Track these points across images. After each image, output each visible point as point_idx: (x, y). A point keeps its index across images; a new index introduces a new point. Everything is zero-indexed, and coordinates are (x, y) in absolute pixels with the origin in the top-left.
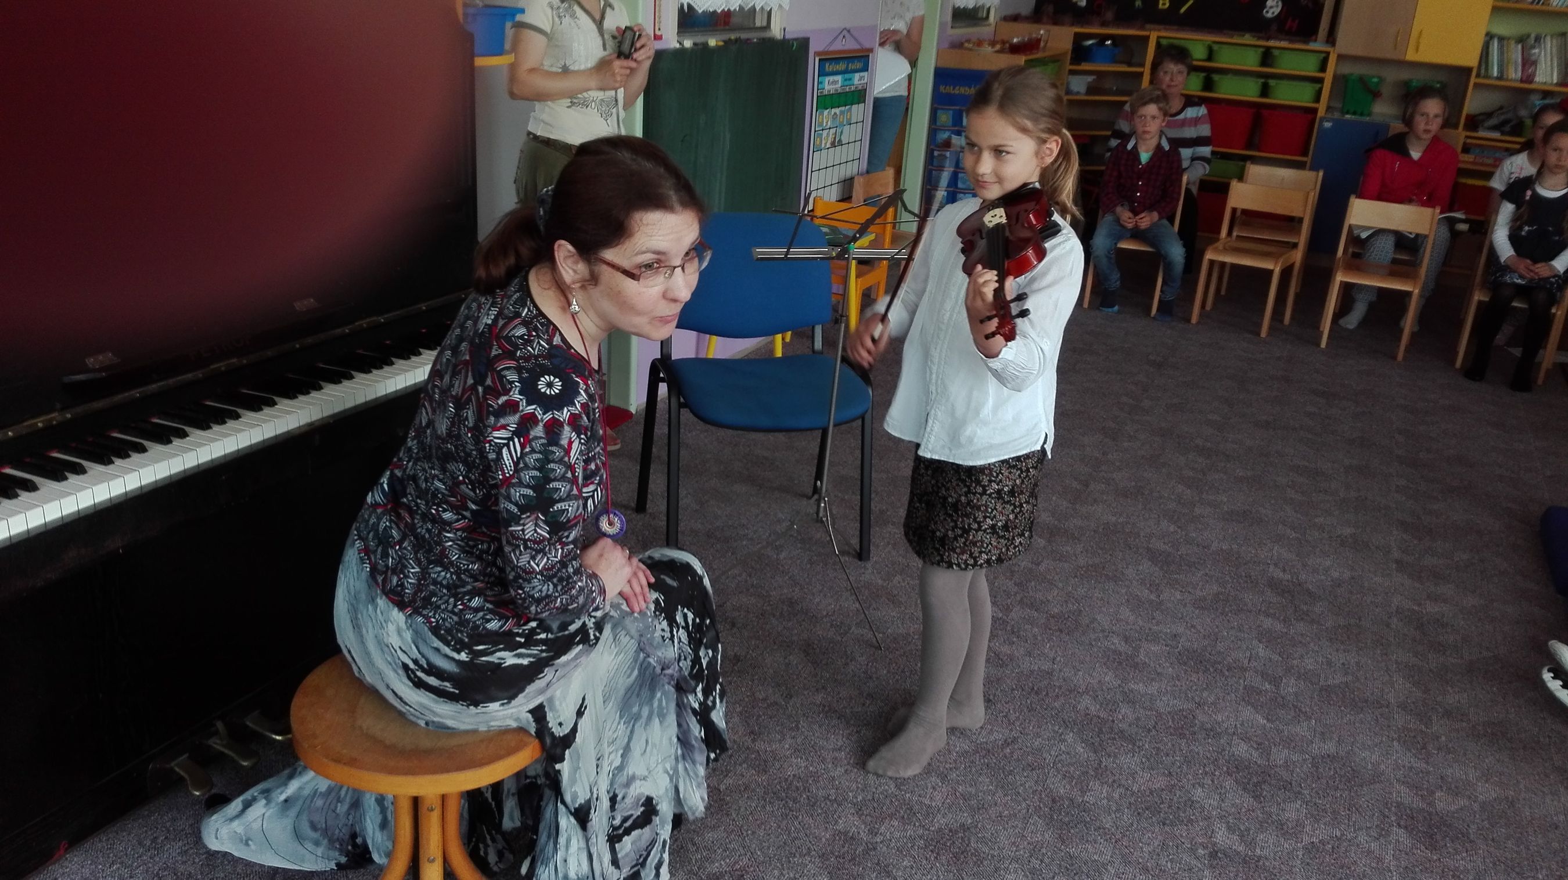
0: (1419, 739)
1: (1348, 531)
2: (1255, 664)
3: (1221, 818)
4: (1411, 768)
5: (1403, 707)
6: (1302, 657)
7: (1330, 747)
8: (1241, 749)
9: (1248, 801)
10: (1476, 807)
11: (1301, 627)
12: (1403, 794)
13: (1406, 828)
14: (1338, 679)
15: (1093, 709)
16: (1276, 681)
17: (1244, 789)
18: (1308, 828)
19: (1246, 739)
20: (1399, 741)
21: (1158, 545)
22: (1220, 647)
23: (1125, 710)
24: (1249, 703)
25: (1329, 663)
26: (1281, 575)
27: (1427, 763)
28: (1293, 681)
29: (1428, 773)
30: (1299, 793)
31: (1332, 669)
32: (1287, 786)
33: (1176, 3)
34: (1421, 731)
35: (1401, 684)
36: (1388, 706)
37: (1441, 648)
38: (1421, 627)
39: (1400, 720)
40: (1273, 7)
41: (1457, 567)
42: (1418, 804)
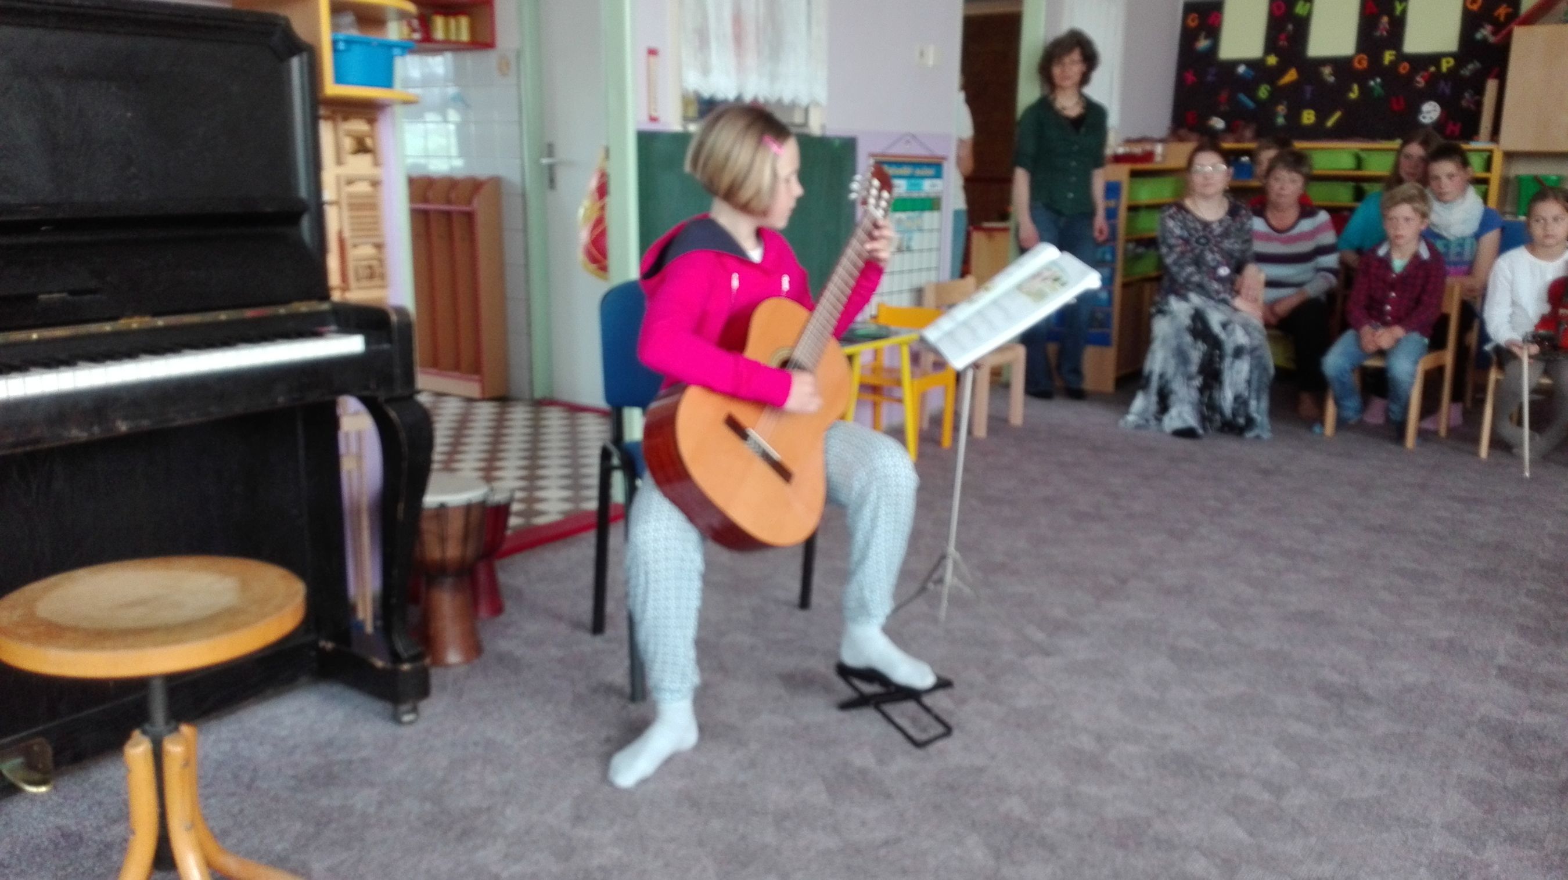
0: (1460, 868)
5: (1449, 827)
6: (1326, 766)
7: (1325, 870)
8: (1198, 866)
11: (1340, 733)
14: (1370, 792)
15: (1018, 811)
16: (1279, 791)
21: (1188, 642)
22: (1221, 751)
24: (1232, 814)
25: (1363, 774)
26: (1335, 677)
28: (1303, 793)
33: (1322, 117)
34: (1466, 858)
35: (1456, 802)
36: (1427, 826)
37: (1529, 763)
38: (1508, 739)
39: (1439, 842)
40: (1430, 112)
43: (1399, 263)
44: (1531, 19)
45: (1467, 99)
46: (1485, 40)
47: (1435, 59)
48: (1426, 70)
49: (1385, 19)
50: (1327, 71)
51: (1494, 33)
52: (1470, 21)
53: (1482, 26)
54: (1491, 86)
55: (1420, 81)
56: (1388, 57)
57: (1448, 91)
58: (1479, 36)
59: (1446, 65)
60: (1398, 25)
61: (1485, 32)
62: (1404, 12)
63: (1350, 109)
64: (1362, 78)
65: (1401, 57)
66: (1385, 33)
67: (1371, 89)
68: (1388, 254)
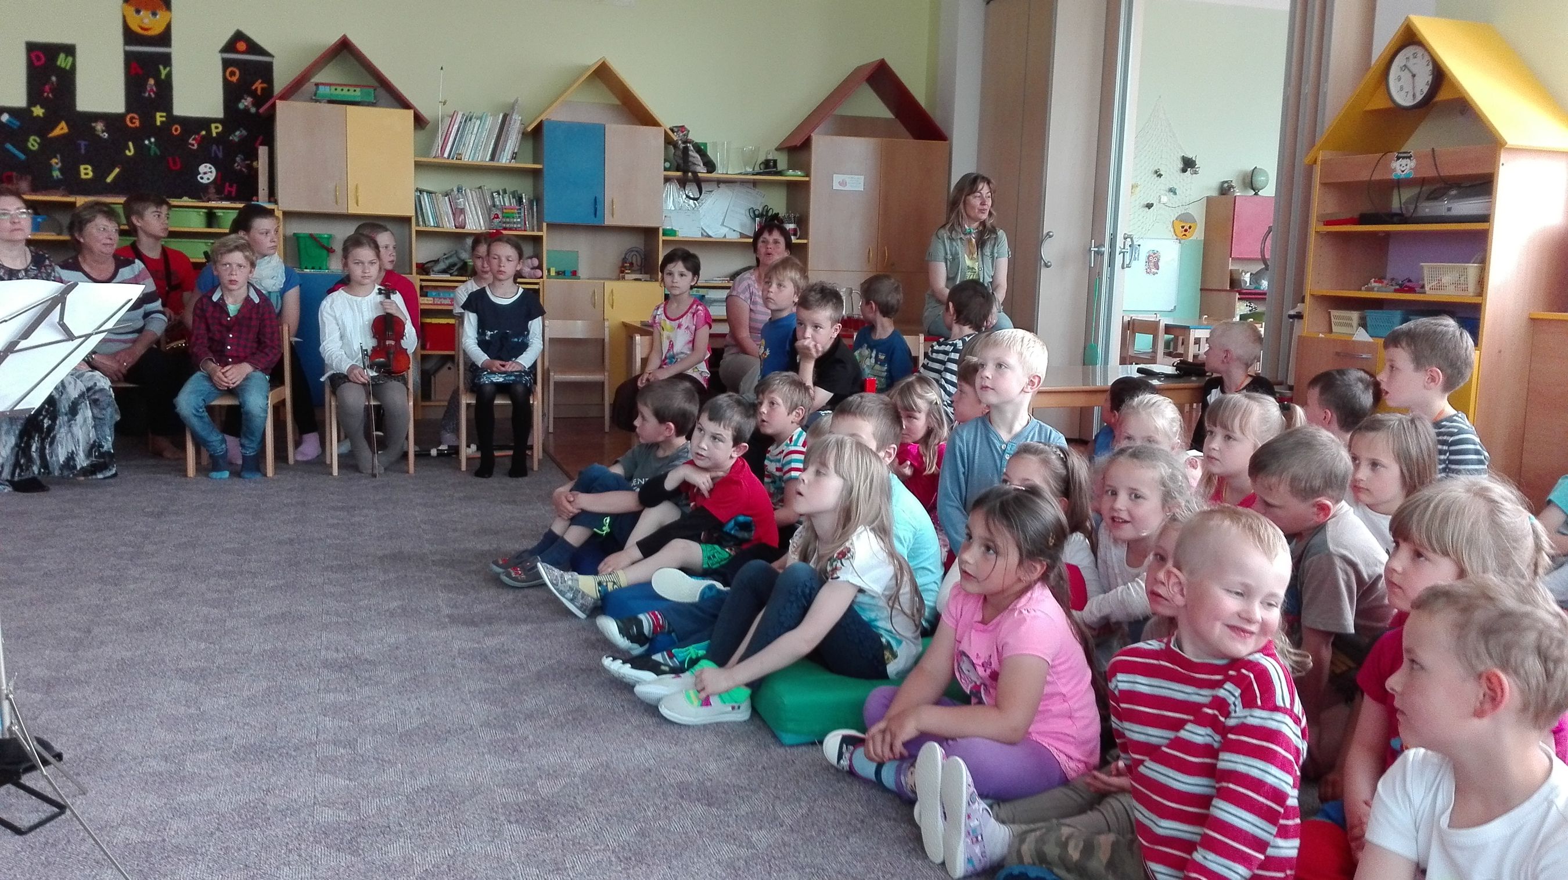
0: (510, 745)
1: (395, 604)
2: (323, 736)
4: (508, 771)
5: (486, 724)
6: (373, 715)
7: (423, 781)
8: (327, 815)
9: (345, 859)
10: (577, 780)
11: (366, 691)
12: (506, 795)
13: (517, 821)
14: (416, 722)
17: (338, 850)
18: (417, 859)
19: (330, 804)
20: (490, 753)
21: (189, 664)
22: (280, 733)
23: (176, 825)
24: (324, 772)
25: (404, 712)
26: (335, 655)
27: (522, 762)
29: (525, 769)
30: (400, 831)
31: (408, 716)
32: (385, 830)
33: (101, 173)
34: (509, 738)
35: (480, 710)
36: (471, 729)
37: (508, 669)
38: (484, 658)
39: (486, 736)
40: (207, 173)
41: (505, 606)
42: (522, 797)
43: (233, 308)
44: (285, 96)
45: (239, 163)
46: (246, 110)
47: (204, 123)
48: (198, 134)
49: (152, 81)
50: (99, 126)
51: (254, 104)
52: (232, 93)
53: (243, 98)
54: (263, 151)
55: (193, 143)
56: (160, 118)
57: (220, 155)
58: (241, 106)
59: (216, 129)
60: (165, 88)
61: (246, 103)
62: (169, 75)
63: (128, 164)
64: (137, 136)
65: (172, 119)
66: (153, 95)
67: (148, 148)
68: (222, 298)
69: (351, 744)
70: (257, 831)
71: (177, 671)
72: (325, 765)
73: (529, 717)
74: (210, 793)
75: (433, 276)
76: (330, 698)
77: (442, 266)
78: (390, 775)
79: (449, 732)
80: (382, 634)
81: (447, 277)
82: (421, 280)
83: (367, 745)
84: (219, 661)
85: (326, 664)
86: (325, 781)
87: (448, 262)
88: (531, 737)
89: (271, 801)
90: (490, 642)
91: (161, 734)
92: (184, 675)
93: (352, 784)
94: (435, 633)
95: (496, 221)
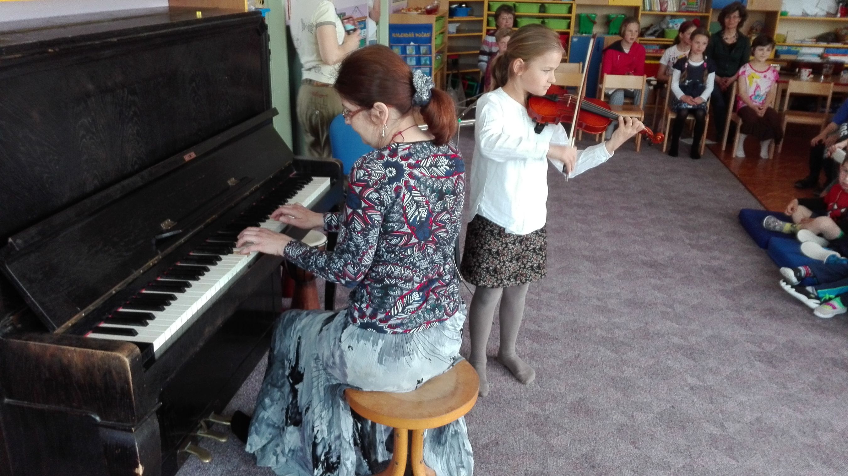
0: (743, 322)
1: (661, 234)
3: (685, 372)
4: (747, 335)
5: (729, 309)
6: (676, 294)
7: (710, 332)
9: (692, 363)
10: (781, 346)
12: (749, 347)
13: (759, 361)
14: (696, 301)
15: (604, 334)
17: (687, 357)
18: (722, 369)
19: (675, 335)
21: (587, 253)
23: (617, 332)
24: (667, 319)
26: (645, 258)
27: (752, 331)
28: (679, 306)
29: (755, 336)
30: (709, 354)
32: (703, 352)
34: (742, 318)
35: (723, 300)
37: (729, 280)
38: (715, 272)
39: (730, 314)
41: (715, 243)
42: (758, 350)
69: (671, 307)
70: (650, 341)
71: (583, 256)
72: (664, 315)
73: (748, 308)
74: (623, 320)
75: (647, 38)
76: (653, 281)
77: (650, 32)
78: (694, 326)
79: (713, 309)
80: (662, 250)
81: (653, 38)
82: (640, 40)
83: (679, 308)
84: (598, 254)
85: (645, 263)
86: (668, 323)
87: (654, 29)
88: (752, 320)
89: (651, 329)
90: (715, 263)
91: (591, 287)
92: (587, 258)
93: (680, 327)
94: (686, 254)
95: (683, 7)
